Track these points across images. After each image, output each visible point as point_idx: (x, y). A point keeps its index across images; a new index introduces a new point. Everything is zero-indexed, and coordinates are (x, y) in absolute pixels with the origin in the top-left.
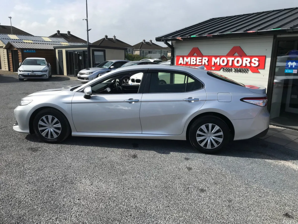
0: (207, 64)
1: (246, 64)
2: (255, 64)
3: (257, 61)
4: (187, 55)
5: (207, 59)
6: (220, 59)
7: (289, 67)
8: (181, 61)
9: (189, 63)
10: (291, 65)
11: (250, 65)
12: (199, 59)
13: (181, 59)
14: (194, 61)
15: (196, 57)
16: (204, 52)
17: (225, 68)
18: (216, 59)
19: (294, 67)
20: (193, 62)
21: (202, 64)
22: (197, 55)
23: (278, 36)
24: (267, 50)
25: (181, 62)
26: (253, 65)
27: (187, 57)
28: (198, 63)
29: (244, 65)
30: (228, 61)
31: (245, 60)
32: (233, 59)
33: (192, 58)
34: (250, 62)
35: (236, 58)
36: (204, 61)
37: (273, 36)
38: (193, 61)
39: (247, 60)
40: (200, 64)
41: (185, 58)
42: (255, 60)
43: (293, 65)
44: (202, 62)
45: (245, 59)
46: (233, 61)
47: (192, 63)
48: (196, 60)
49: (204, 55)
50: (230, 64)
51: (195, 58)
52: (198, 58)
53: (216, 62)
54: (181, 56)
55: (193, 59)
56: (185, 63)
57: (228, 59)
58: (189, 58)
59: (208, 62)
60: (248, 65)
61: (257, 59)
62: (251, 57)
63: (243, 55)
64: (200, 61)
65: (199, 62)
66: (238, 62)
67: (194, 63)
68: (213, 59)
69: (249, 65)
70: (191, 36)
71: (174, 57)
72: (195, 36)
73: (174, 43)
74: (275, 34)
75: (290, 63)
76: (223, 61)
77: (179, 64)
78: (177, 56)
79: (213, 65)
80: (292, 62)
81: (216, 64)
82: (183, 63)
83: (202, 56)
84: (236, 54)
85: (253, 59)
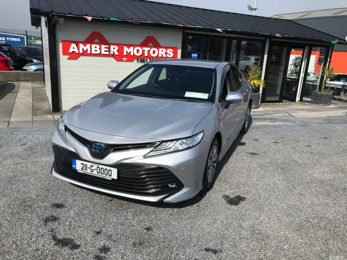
2: (170, 55)
3: (172, 52)
5: (117, 48)
6: (134, 49)
7: (193, 57)
8: (74, 48)
9: (89, 52)
11: (166, 55)
12: (105, 48)
13: (73, 45)
15: (100, 44)
16: (109, 38)
17: (139, 58)
18: (129, 48)
19: (196, 58)
20: (96, 51)
22: (99, 42)
24: (177, 42)
25: (74, 50)
26: (168, 55)
27: (85, 43)
28: (103, 52)
29: (160, 56)
30: (143, 51)
32: (149, 49)
33: (93, 46)
34: (166, 53)
35: (152, 48)
36: (112, 50)
37: (182, 31)
38: (96, 49)
39: (162, 51)
40: (108, 53)
41: (81, 46)
42: (170, 51)
44: (109, 51)
45: (160, 50)
46: (149, 51)
47: (93, 52)
48: (100, 49)
49: (110, 42)
51: (98, 46)
52: (103, 47)
53: (129, 52)
54: (73, 42)
55: (96, 47)
56: (81, 51)
57: (144, 49)
58: (88, 46)
60: (164, 56)
61: (172, 50)
62: (167, 48)
64: (107, 50)
65: (105, 51)
66: (154, 52)
67: (98, 52)
68: (125, 48)
70: (110, 18)
71: (56, 42)
72: (117, 19)
73: (63, 21)
74: (183, 29)
75: (193, 55)
76: (138, 51)
77: (70, 53)
78: (63, 41)
79: (125, 55)
80: (195, 54)
81: (129, 54)
82: (78, 52)
83: (110, 44)
84: (150, 44)
85: (168, 51)
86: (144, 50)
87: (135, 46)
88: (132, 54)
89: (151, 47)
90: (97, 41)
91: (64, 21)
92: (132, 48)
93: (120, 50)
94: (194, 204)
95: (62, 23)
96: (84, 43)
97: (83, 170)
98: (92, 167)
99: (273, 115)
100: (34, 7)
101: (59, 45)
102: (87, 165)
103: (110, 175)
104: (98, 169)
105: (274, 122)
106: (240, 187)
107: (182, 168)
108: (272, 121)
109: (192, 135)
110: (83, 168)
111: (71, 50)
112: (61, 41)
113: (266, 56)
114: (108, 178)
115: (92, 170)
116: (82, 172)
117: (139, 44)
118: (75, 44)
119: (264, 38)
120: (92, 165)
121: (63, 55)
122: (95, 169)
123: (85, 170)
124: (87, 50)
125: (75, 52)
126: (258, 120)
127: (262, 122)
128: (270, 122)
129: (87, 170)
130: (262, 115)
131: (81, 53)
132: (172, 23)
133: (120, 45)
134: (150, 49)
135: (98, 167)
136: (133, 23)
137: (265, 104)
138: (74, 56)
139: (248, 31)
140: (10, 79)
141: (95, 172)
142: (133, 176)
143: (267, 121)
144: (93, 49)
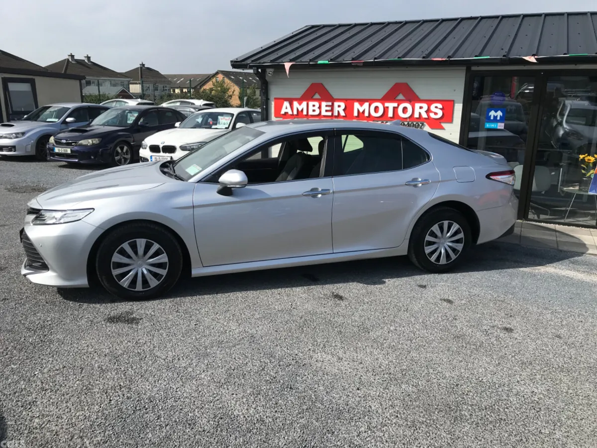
0: (342, 114)
1: (420, 113)
2: (436, 114)
3: (440, 109)
4: (299, 96)
5: (343, 105)
6: (370, 106)
7: (492, 118)
8: (286, 108)
9: (305, 113)
10: (494, 116)
11: (428, 115)
13: (286, 104)
14: (316, 108)
15: (320, 101)
16: (334, 92)
18: (361, 105)
19: (498, 118)
20: (314, 111)
21: (332, 114)
22: (320, 97)
23: (474, 68)
24: (455, 91)
25: (286, 111)
26: (432, 115)
27: (300, 101)
28: (324, 113)
29: (416, 115)
30: (386, 110)
31: (419, 108)
32: (395, 105)
33: (311, 104)
34: (428, 111)
35: (401, 104)
36: (336, 109)
37: (465, 68)
38: (314, 108)
39: (421, 108)
40: (329, 114)
41: (296, 104)
42: (436, 107)
43: (497, 116)
44: (332, 110)
45: (417, 105)
46: (395, 109)
47: (311, 113)
48: (320, 108)
49: (335, 97)
50: (390, 114)
51: (317, 104)
52: (324, 104)
53: (361, 111)
54: (286, 100)
55: (314, 106)
56: (295, 113)
57: (387, 105)
58: (304, 104)
59: (344, 110)
60: (425, 115)
61: (440, 106)
62: (429, 102)
63: (413, 98)
64: (329, 108)
65: (326, 111)
66: (405, 110)
67: (317, 112)
68: (357, 105)
69: (426, 117)
70: (317, 62)
71: (269, 101)
72: (327, 62)
73: (271, 73)
74: (468, 64)
75: (492, 113)
76: (376, 109)
77: (283, 114)
79: (356, 117)
80: (496, 112)
81: (361, 114)
82: (291, 113)
83: (333, 100)
84: (400, 97)
85: (433, 106)
86: (388, 107)
87: (372, 101)
88: (366, 114)
89: (400, 102)
90: (317, 96)
91: (274, 72)
92: (366, 105)
93: (348, 109)
95: (270, 75)
101: (272, 104)
109: (68, 210)
111: (283, 111)
112: (274, 99)
117: (380, 97)
118: (288, 102)
124: (302, 110)
125: (287, 113)
131: (296, 115)
132: (424, 58)
133: (348, 101)
144: (311, 108)
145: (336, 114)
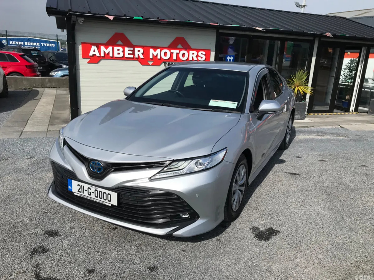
0: (141, 56)
2: (202, 58)
3: (204, 55)
4: (105, 42)
5: (142, 50)
6: (161, 51)
7: (228, 61)
8: (94, 51)
13: (94, 48)
14: (121, 51)
15: (123, 46)
17: (167, 62)
20: (119, 54)
21: (134, 56)
22: (122, 44)
23: (221, 31)
24: (210, 44)
25: (94, 53)
28: (127, 56)
29: (191, 59)
31: (192, 54)
34: (197, 56)
36: (136, 53)
37: (216, 30)
38: (119, 52)
40: (132, 56)
42: (202, 54)
43: (231, 59)
44: (133, 54)
45: (191, 52)
46: (178, 54)
47: (116, 55)
48: (123, 52)
49: (134, 44)
50: (175, 58)
51: (121, 49)
52: (127, 49)
53: (155, 55)
54: (94, 44)
55: (118, 50)
56: (102, 55)
57: (172, 51)
58: (110, 48)
59: (142, 54)
60: (195, 59)
61: (204, 53)
62: (198, 50)
63: (188, 48)
64: (131, 52)
65: (129, 54)
66: (184, 55)
67: (121, 55)
69: (196, 59)
70: (134, 17)
71: (75, 44)
72: (141, 18)
73: (82, 21)
74: (217, 28)
76: (165, 54)
77: (91, 56)
78: (83, 43)
79: (151, 59)
81: (155, 57)
82: (99, 55)
83: (134, 47)
84: (180, 46)
85: (200, 53)
86: (173, 53)
87: (162, 48)
88: (159, 57)
89: (180, 49)
90: (120, 43)
91: (84, 21)
92: (158, 51)
93: (146, 53)
94: (214, 237)
95: (81, 23)
96: (106, 45)
97: (80, 192)
98: (89, 189)
99: (321, 127)
100: (50, 6)
101: (79, 48)
102: (83, 186)
103: (109, 200)
104: (96, 192)
105: (322, 136)
106: (274, 217)
107: (196, 195)
108: (320, 134)
109: (211, 154)
110: (80, 191)
111: (91, 54)
112: (81, 43)
113: (314, 59)
114: (107, 203)
115: (89, 194)
116: (78, 195)
117: (167, 46)
118: (95, 46)
119: (312, 38)
120: (90, 187)
121: (82, 59)
122: (93, 193)
123: (82, 193)
124: (109, 53)
125: (95, 55)
126: (303, 132)
127: (307, 135)
128: (318, 135)
129: (84, 193)
130: (307, 127)
131: (102, 57)
132: (203, 22)
133: (145, 48)
134: (179, 52)
135: (96, 190)
136: (160, 22)
137: (312, 114)
138: (95, 60)
139: (293, 30)
140: (35, 85)
141: (93, 196)
142: (136, 202)
143: (313, 134)
144: (116, 52)
145: (136, 56)
